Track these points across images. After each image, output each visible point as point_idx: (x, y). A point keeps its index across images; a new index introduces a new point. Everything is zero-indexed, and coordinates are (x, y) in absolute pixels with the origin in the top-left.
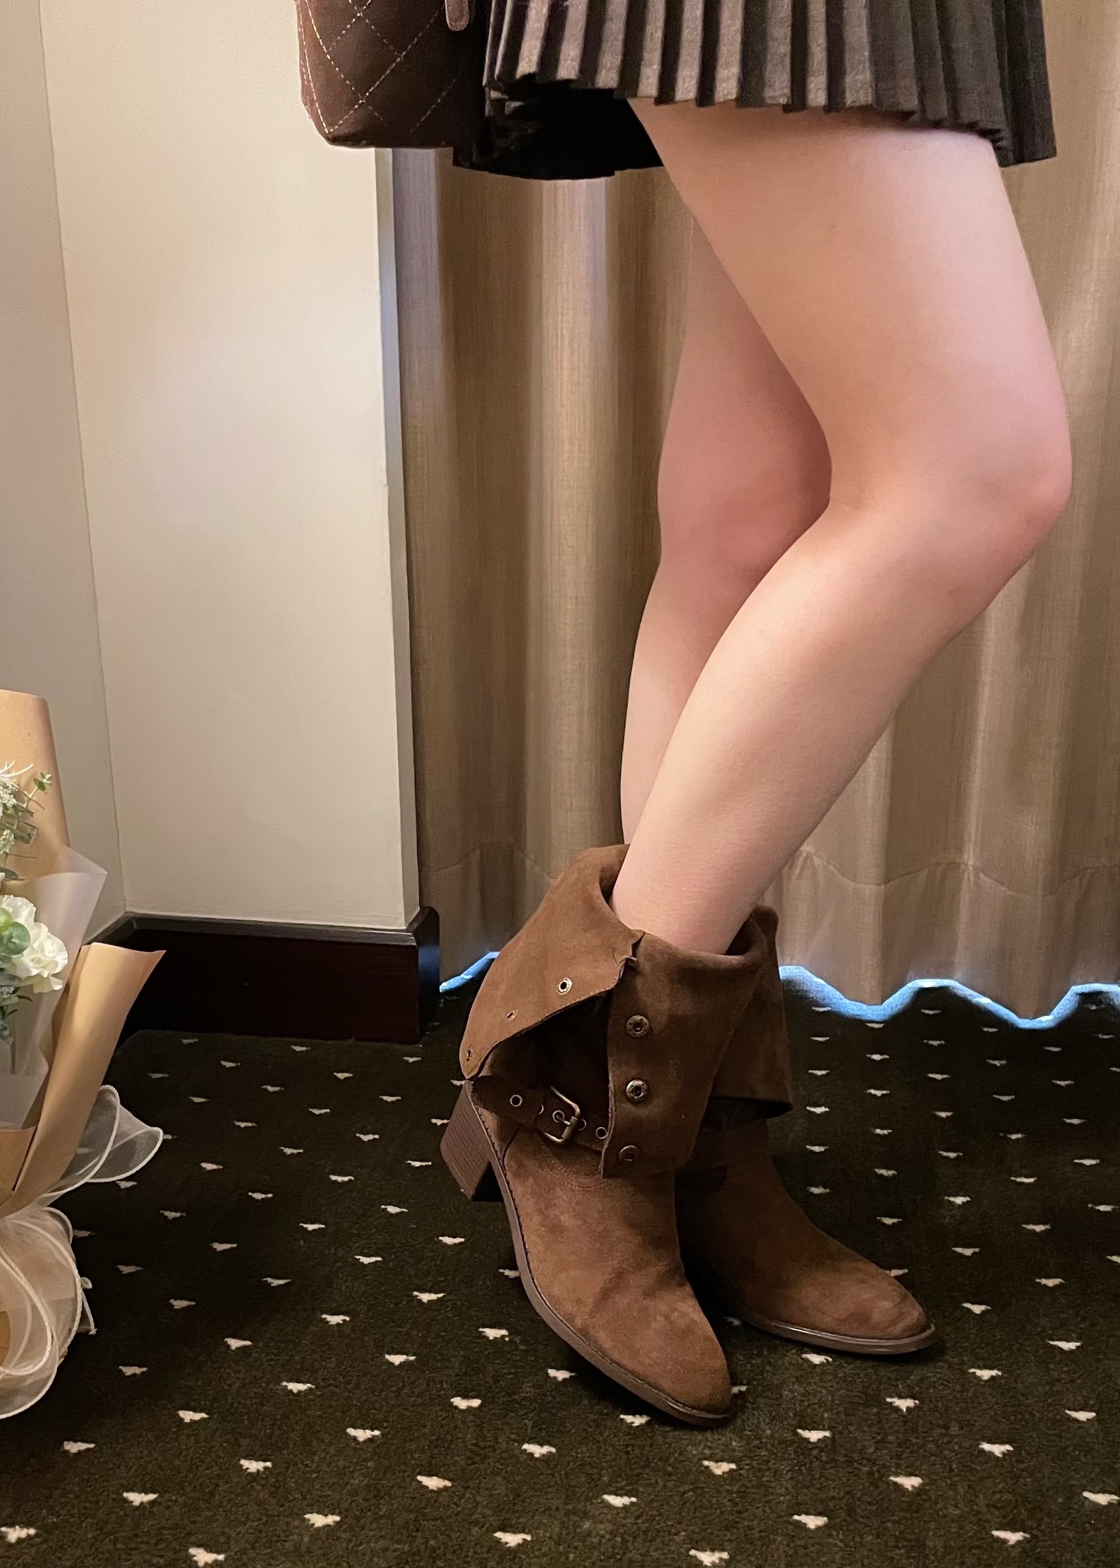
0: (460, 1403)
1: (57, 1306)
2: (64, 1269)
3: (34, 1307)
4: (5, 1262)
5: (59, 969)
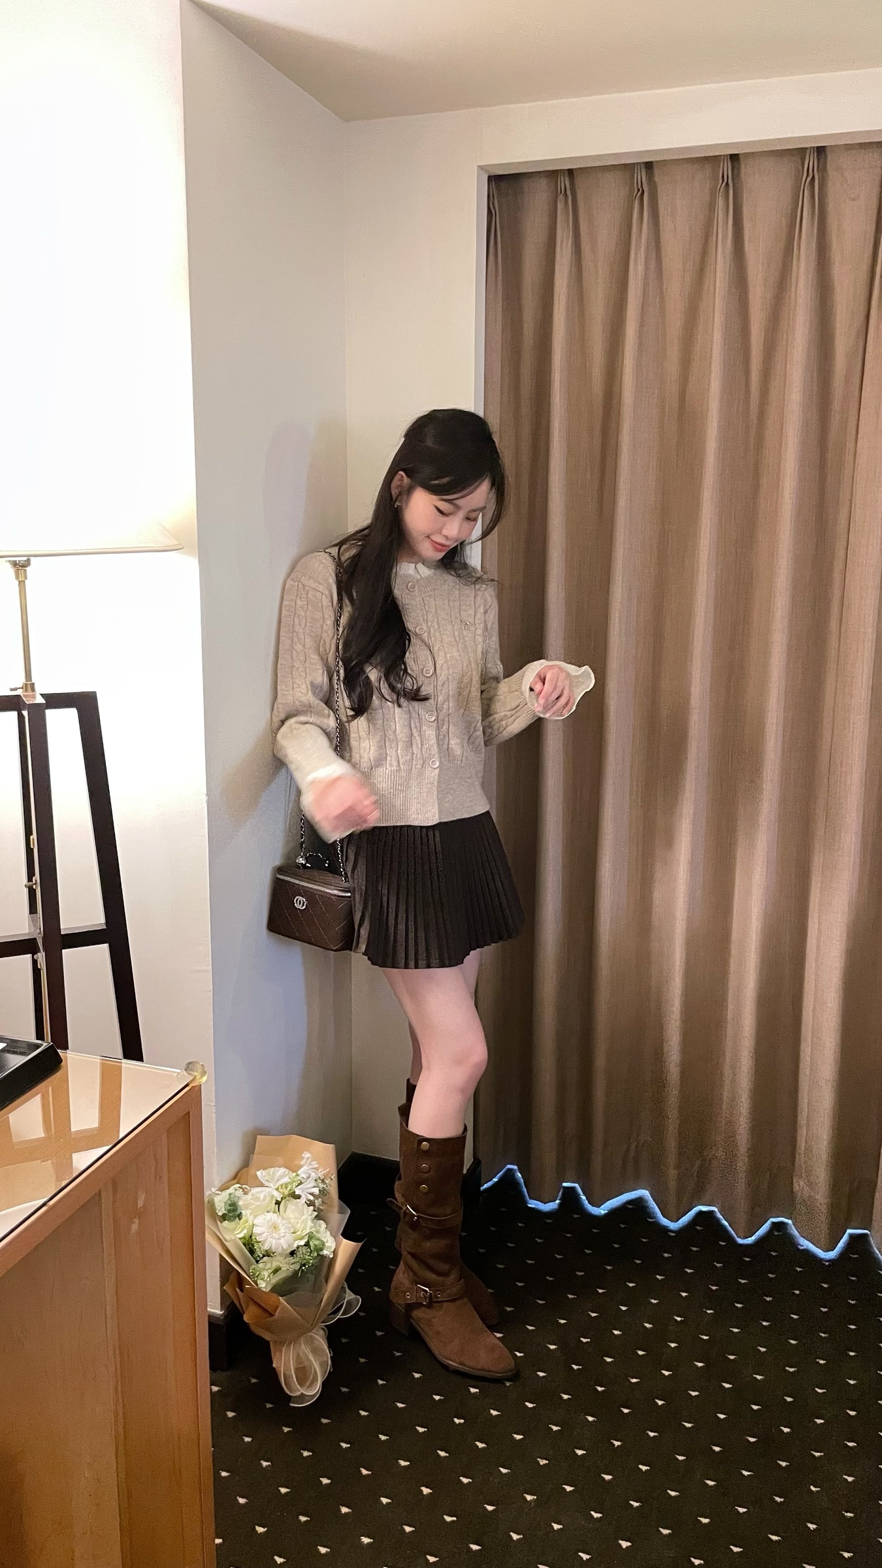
0: (457, 1421)
1: (322, 1364)
2: (325, 1350)
3: (315, 1369)
4: (305, 1349)
5: (332, 1250)
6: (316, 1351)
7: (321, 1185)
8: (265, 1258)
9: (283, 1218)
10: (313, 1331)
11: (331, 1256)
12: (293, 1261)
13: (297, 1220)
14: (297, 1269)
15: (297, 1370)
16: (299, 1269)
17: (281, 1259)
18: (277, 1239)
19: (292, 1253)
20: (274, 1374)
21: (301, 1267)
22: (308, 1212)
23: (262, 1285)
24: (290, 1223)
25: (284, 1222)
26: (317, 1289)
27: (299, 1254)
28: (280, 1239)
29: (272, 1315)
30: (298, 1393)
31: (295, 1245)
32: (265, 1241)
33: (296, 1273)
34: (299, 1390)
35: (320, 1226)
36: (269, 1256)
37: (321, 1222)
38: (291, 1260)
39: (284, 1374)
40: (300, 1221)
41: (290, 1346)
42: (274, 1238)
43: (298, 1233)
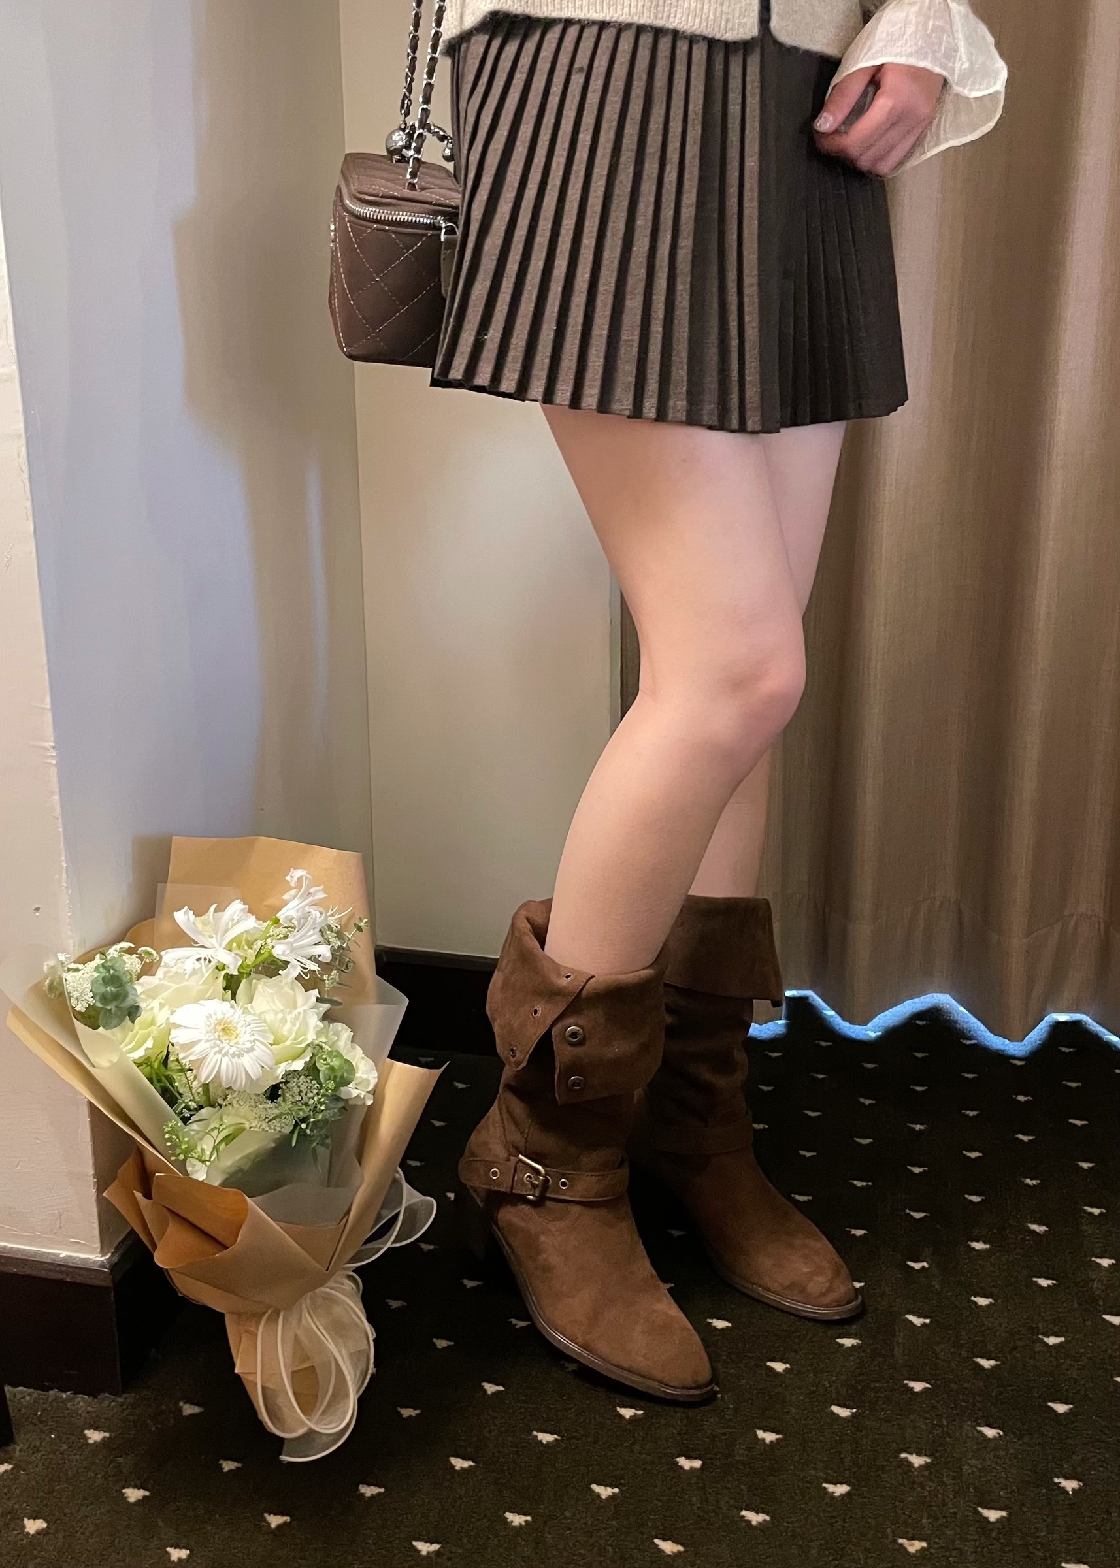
1: (356, 1361)
2: (359, 1326)
4: (314, 1325)
5: (371, 1087)
6: (339, 1329)
7: (336, 942)
8: (203, 1111)
9: (246, 1012)
10: (328, 1285)
11: (369, 1102)
12: (277, 1112)
13: (280, 1015)
14: (287, 1130)
15: (294, 1375)
16: (292, 1132)
17: (244, 1110)
18: (233, 1055)
19: (274, 1093)
20: (237, 1388)
21: (296, 1125)
22: (308, 999)
23: (199, 1173)
24: (265, 1022)
25: (249, 1018)
26: (337, 1177)
27: (290, 1094)
28: (240, 1056)
29: (226, 1248)
30: (301, 1431)
31: (281, 1071)
32: (200, 1062)
33: (284, 1141)
34: (304, 1424)
35: (337, 1034)
36: (212, 1106)
37: (340, 1026)
38: (271, 1109)
39: (263, 1388)
40: (289, 1018)
41: (277, 1320)
42: (226, 1054)
43: (288, 1043)
